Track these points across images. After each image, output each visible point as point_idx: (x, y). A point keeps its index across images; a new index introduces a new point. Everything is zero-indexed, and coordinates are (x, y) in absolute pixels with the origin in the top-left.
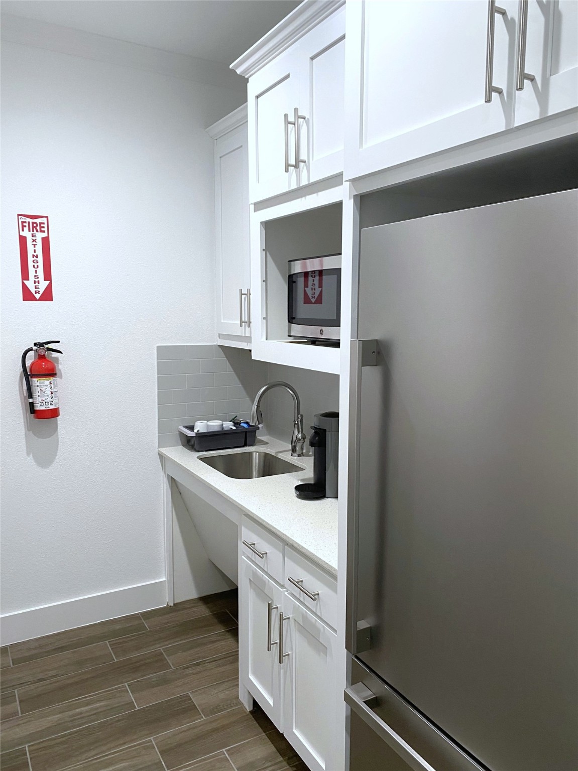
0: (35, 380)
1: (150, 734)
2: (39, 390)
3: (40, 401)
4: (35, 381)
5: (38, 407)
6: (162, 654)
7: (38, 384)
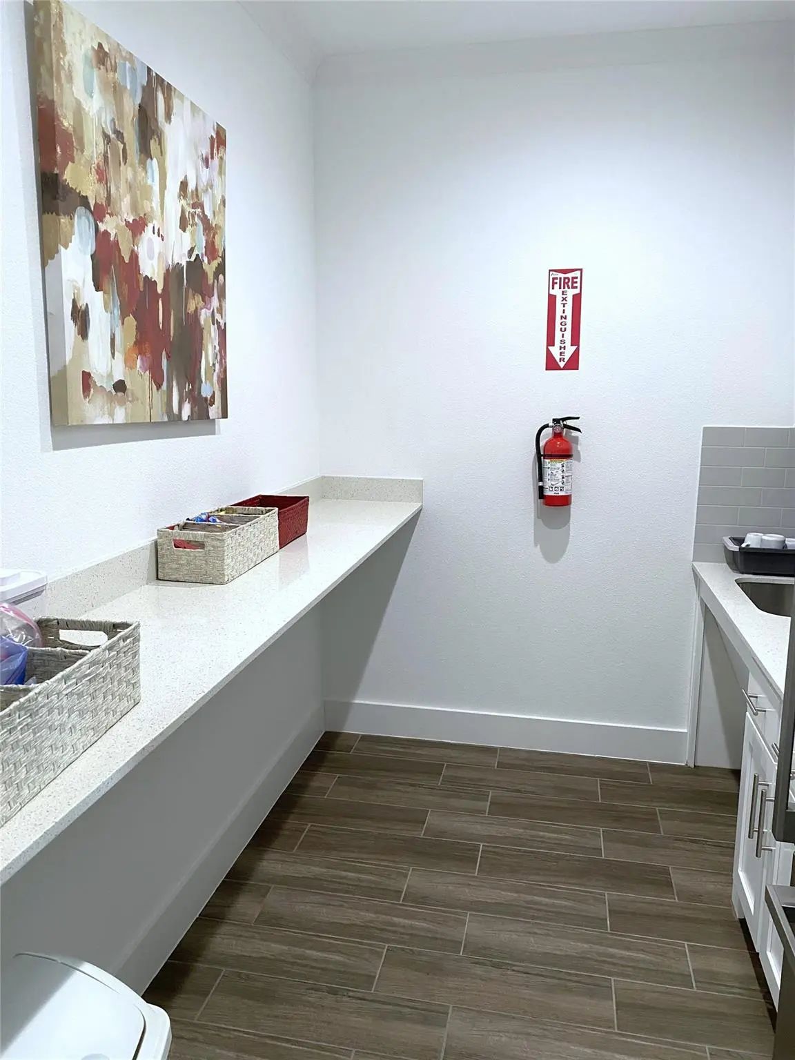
0: (547, 461)
1: (606, 888)
2: (550, 473)
3: (550, 485)
4: (547, 463)
5: (548, 493)
6: (656, 814)
7: (549, 466)
